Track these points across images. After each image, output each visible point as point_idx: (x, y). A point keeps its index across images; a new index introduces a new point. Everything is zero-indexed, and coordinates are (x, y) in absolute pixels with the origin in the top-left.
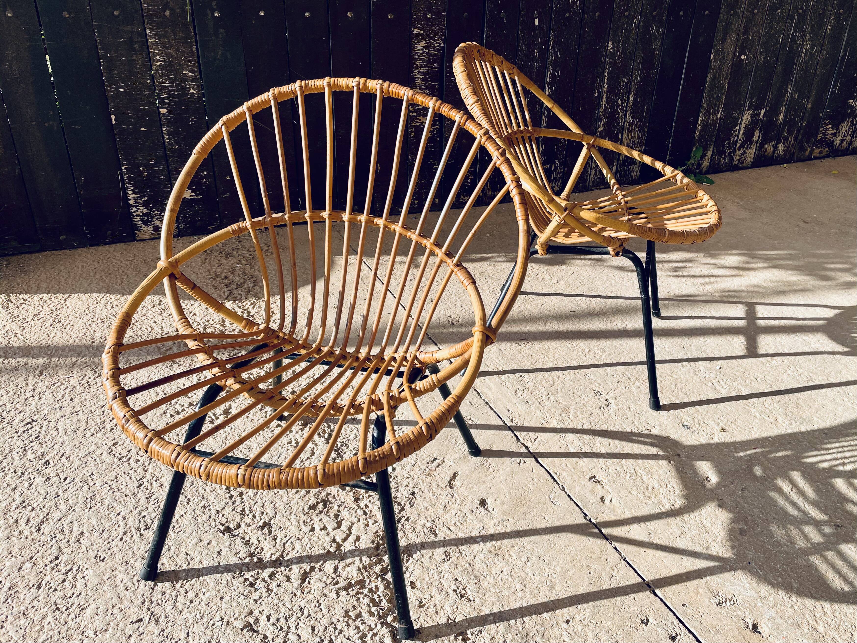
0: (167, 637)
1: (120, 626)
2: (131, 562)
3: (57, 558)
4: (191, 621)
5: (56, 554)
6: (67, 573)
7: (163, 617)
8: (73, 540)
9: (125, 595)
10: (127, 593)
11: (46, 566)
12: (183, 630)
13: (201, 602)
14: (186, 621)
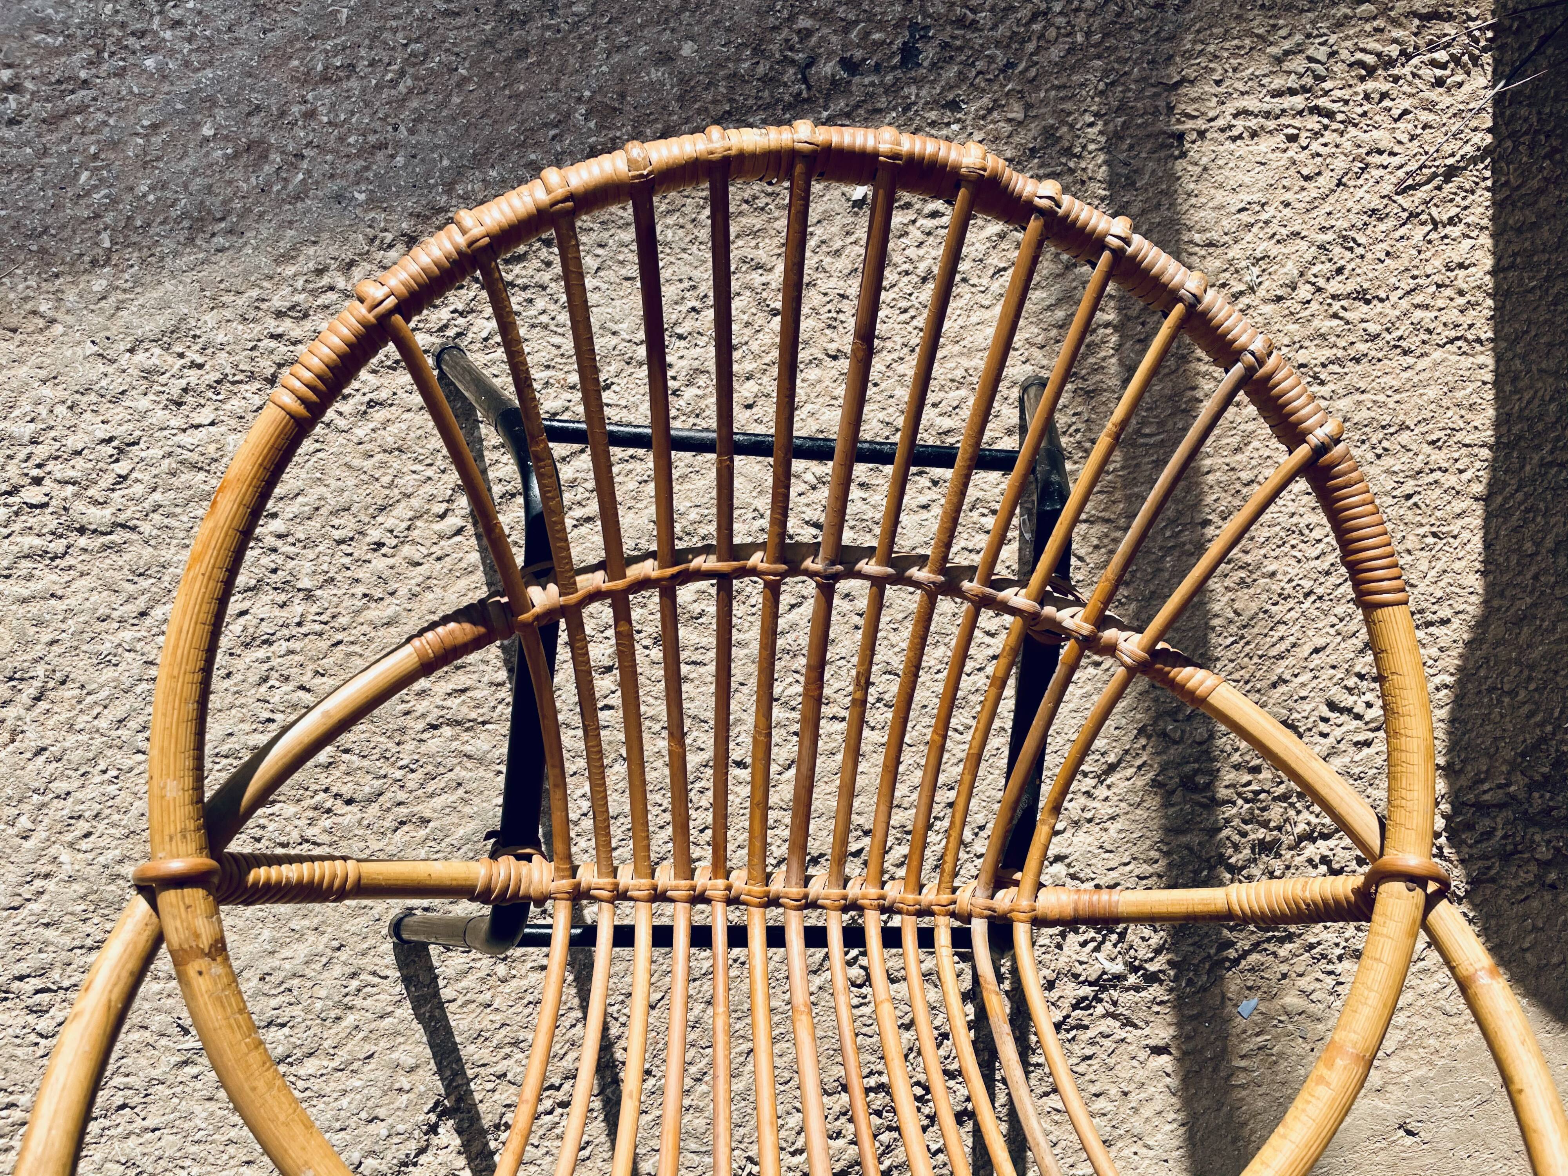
0: (146, 1095)
1: (170, 1001)
2: (343, 955)
3: (349, 802)
4: (187, 1125)
5: (358, 796)
6: (307, 841)
7: (195, 1070)
8: (403, 811)
9: (248, 980)
10: (255, 981)
11: (326, 790)
12: (163, 1119)
13: (236, 1129)
14: (189, 1116)
